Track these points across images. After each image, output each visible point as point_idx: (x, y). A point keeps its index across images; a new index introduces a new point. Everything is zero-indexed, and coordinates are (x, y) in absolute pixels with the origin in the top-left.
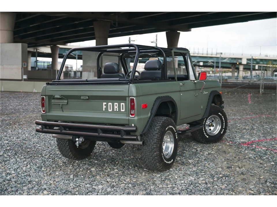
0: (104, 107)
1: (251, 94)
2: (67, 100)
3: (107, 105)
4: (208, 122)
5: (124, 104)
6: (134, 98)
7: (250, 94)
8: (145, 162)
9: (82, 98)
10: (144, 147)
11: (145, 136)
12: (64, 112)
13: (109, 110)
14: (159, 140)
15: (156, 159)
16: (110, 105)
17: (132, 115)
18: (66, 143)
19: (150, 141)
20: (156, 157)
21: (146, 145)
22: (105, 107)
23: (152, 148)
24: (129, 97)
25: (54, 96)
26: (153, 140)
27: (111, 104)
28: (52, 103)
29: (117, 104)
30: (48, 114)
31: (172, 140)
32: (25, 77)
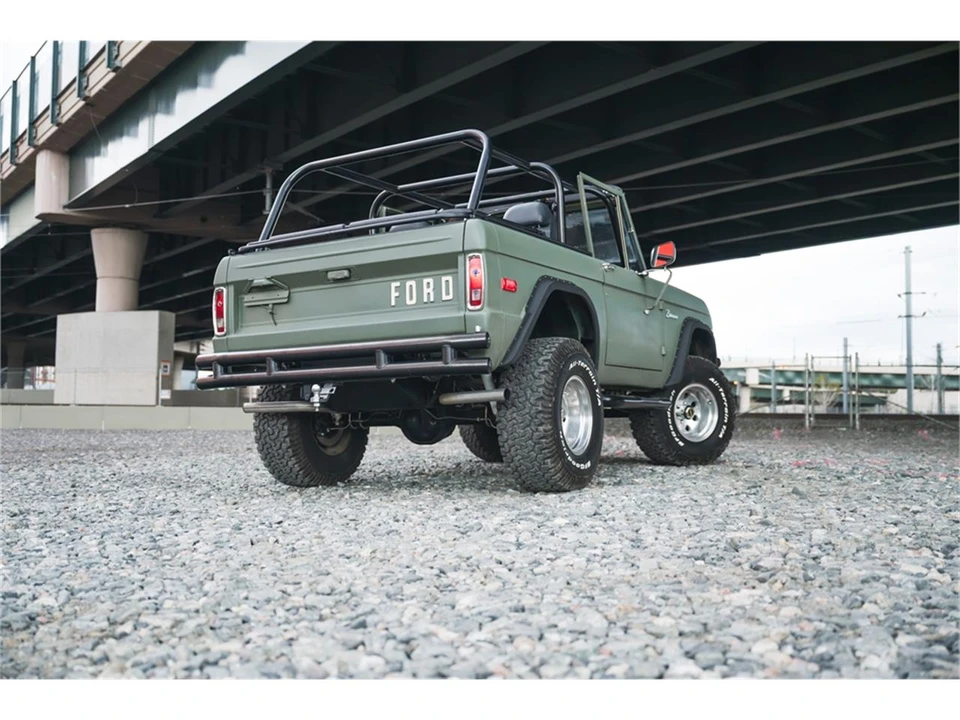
0: (394, 294)
1: (782, 431)
2: (289, 289)
3: (401, 289)
4: (681, 405)
5: (450, 278)
6: (481, 255)
7: (779, 429)
8: (512, 461)
9: (331, 275)
10: (508, 413)
11: (510, 381)
12: (278, 325)
13: (408, 302)
14: (551, 390)
15: (545, 446)
16: (411, 286)
17: (473, 303)
18: (283, 429)
19: (526, 394)
20: (544, 440)
21: (513, 405)
22: (397, 294)
23: (532, 412)
24: (464, 252)
25: (252, 281)
26: (533, 391)
27: (413, 283)
28: (246, 304)
29: (431, 280)
30: (232, 336)
31: (587, 402)
32: (166, 395)
